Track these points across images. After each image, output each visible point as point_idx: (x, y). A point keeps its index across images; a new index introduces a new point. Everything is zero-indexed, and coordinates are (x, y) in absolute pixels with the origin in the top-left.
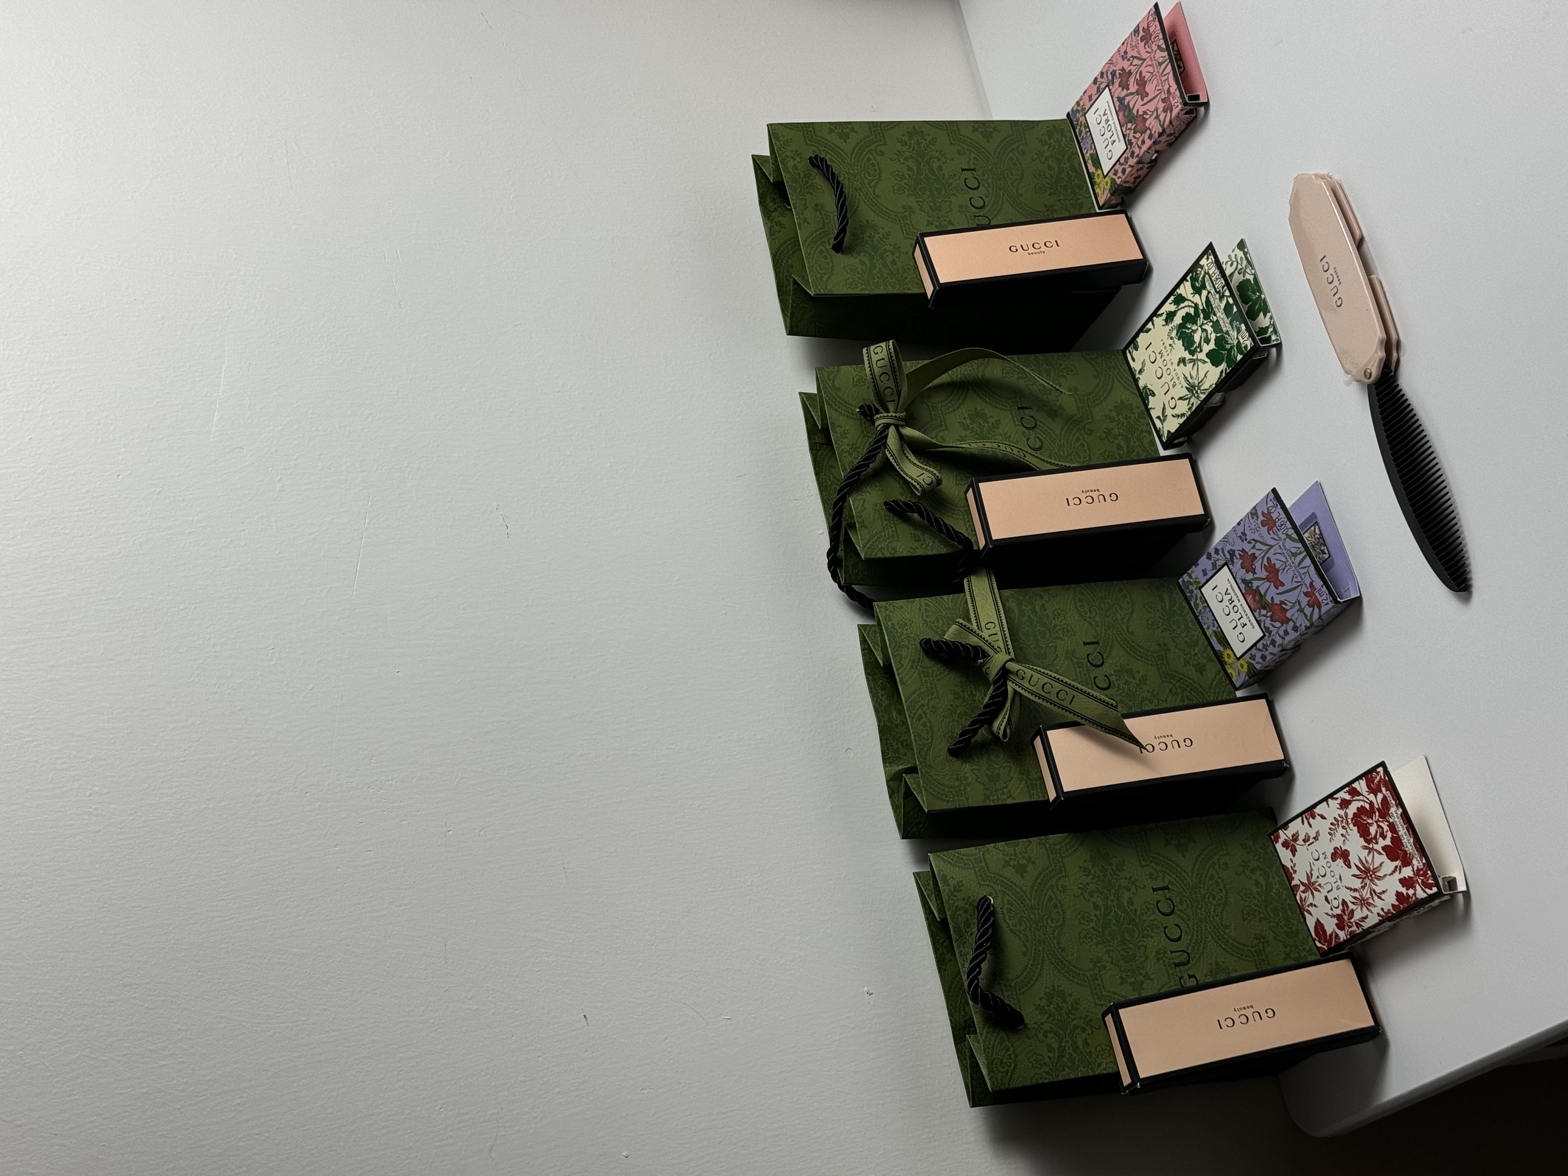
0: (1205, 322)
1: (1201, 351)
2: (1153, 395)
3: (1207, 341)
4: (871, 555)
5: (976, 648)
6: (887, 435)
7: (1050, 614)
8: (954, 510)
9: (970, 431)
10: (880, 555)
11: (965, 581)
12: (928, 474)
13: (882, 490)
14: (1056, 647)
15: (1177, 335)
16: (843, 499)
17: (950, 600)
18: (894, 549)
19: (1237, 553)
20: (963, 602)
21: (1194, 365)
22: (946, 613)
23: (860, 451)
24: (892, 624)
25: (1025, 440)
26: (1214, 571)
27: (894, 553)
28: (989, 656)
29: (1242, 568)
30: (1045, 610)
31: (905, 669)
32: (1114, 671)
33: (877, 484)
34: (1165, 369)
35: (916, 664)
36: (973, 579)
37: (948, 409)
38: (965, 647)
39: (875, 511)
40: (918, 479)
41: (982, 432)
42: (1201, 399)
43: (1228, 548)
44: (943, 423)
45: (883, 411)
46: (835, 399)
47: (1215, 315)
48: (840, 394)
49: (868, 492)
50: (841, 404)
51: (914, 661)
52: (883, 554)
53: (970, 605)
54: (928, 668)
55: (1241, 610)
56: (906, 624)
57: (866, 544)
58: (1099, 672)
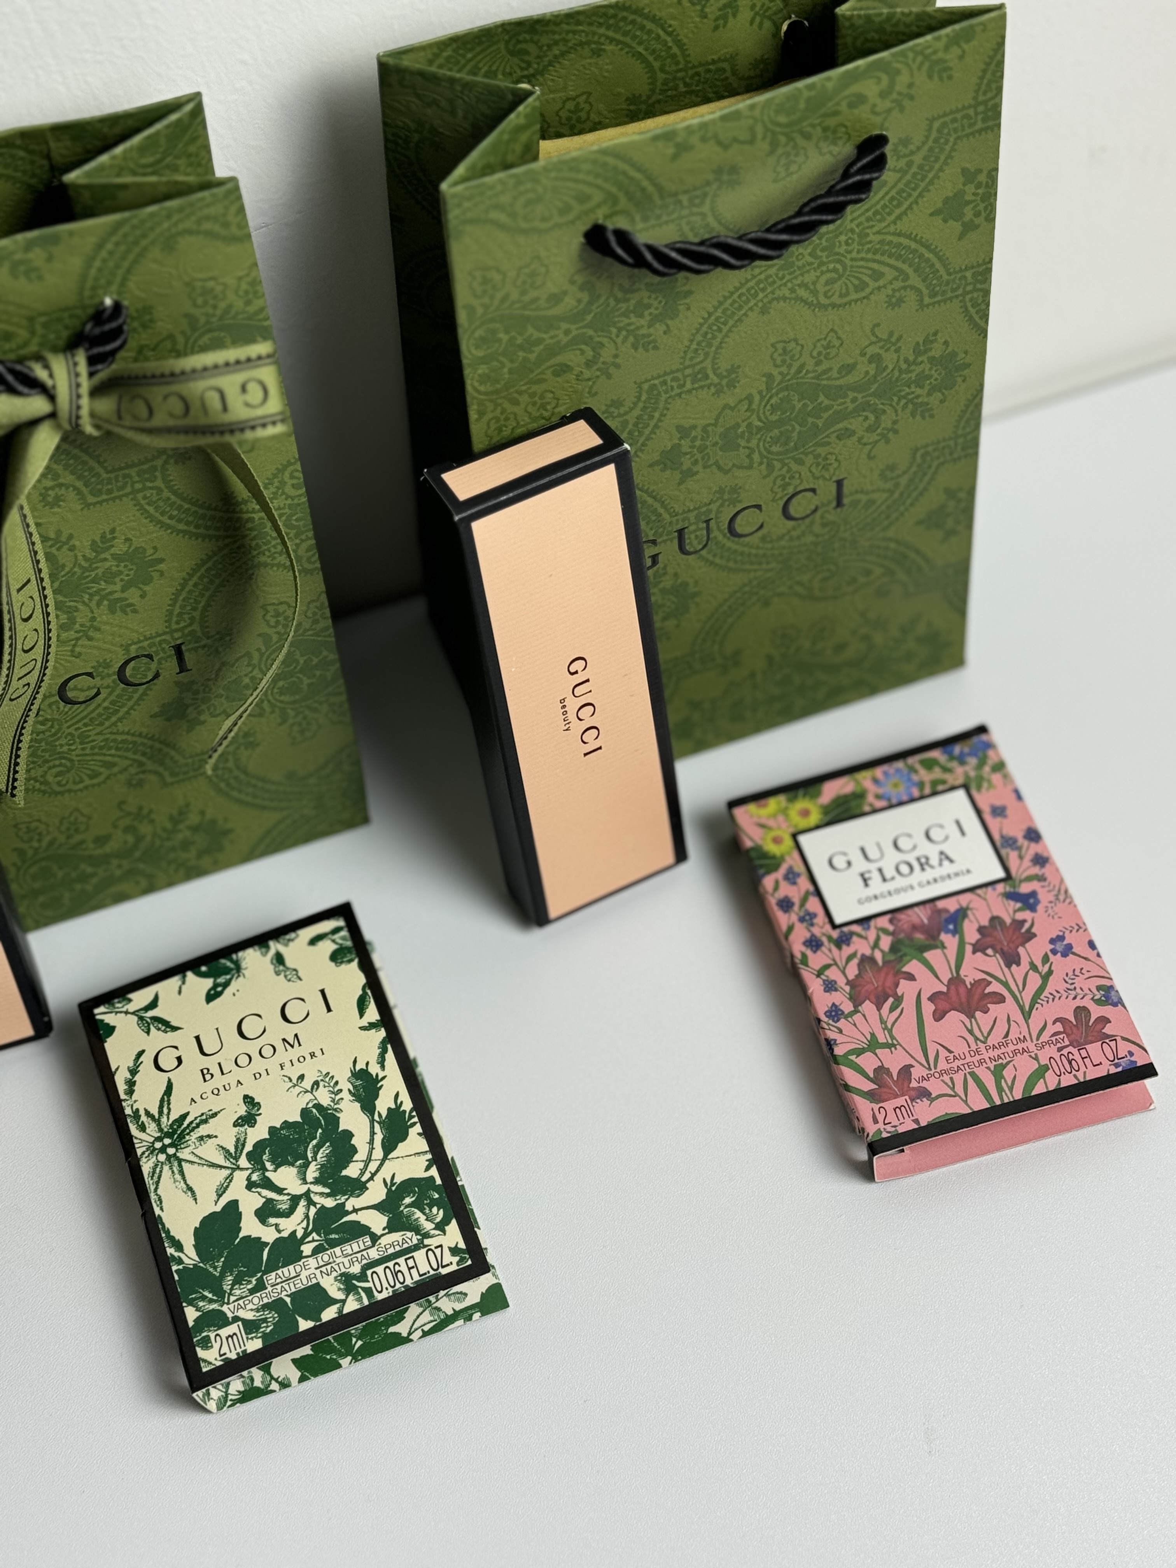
0: (313, 1211)
2: (211, 996)
15: (318, 1106)
21: (227, 1154)
34: (252, 1048)
42: (143, 1161)
47: (316, 1251)
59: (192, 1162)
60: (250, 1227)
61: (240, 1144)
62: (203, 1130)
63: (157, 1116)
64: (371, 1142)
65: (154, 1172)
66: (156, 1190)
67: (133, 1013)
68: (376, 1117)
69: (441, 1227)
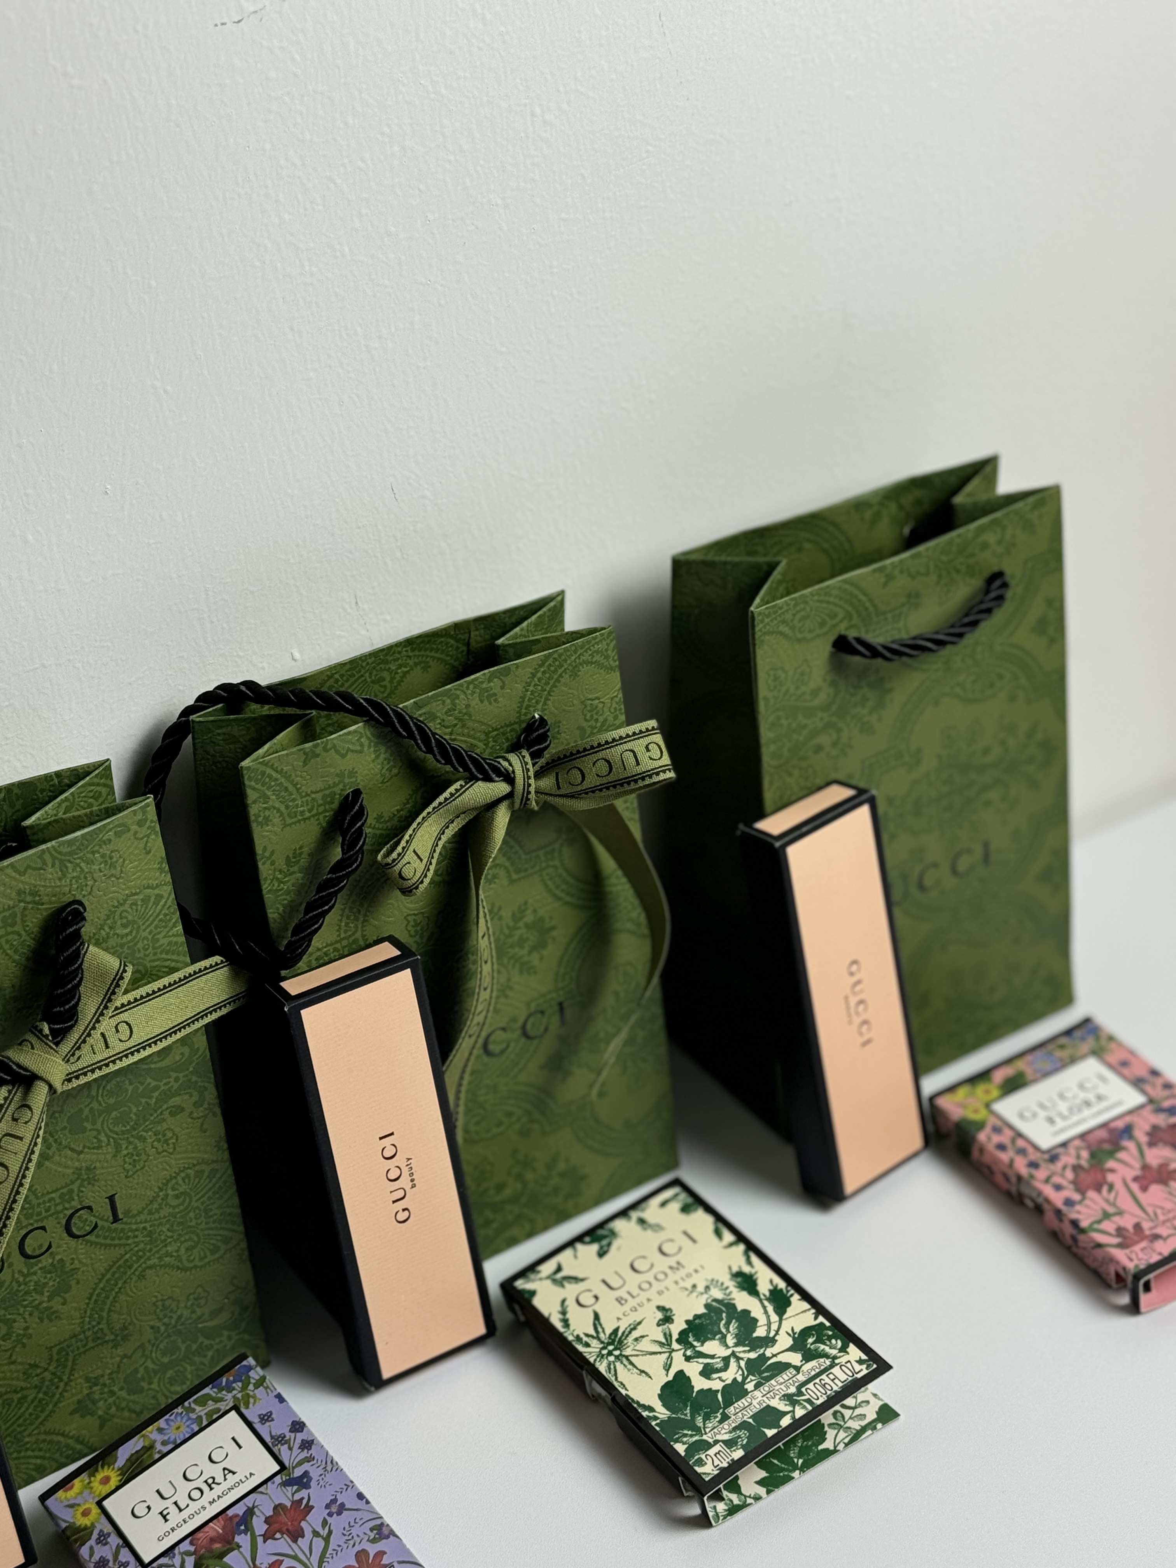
0: (742, 1363)
1: (688, 1359)
2: (601, 1254)
3: (707, 1372)
4: (250, 779)
5: (72, 1016)
6: (491, 780)
7: (165, 1126)
8: (357, 919)
9: (511, 924)
10: (251, 795)
11: (217, 959)
12: (420, 867)
13: (383, 782)
14: (98, 1148)
15: (715, 1300)
16: (358, 710)
17: (174, 939)
18: (267, 820)
19: (304, 1493)
20: (173, 964)
21: (661, 1344)
22: (145, 938)
23: (458, 729)
24: (110, 840)
25: (503, 1025)
26: (268, 1439)
27: (259, 823)
28: (57, 1044)
29: (276, 1508)
30: (172, 1114)
31: (16, 879)
32: (61, 1260)
33: (395, 771)
34: (649, 1277)
35: (29, 899)
36: (223, 973)
37: (551, 879)
38: (73, 994)
39: (341, 775)
40: (410, 851)
41: (512, 946)
42: (597, 1365)
43: (314, 1473)
44: (522, 874)
45: (537, 767)
46: (555, 671)
47: (757, 1386)
48: (566, 678)
49: (377, 757)
50: (547, 683)
51: (33, 894)
52: (254, 802)
53: (165, 981)
54: (23, 921)
55: (194, 1506)
56: (113, 866)
57: (272, 767)
58: (56, 1232)
59: (637, 1355)
60: (699, 1383)
61: (668, 1336)
62: (635, 1334)
63: (595, 1335)
64: (766, 1312)
65: (610, 1369)
66: (616, 1379)
67: (548, 1278)
68: (762, 1297)
69: (844, 1349)
